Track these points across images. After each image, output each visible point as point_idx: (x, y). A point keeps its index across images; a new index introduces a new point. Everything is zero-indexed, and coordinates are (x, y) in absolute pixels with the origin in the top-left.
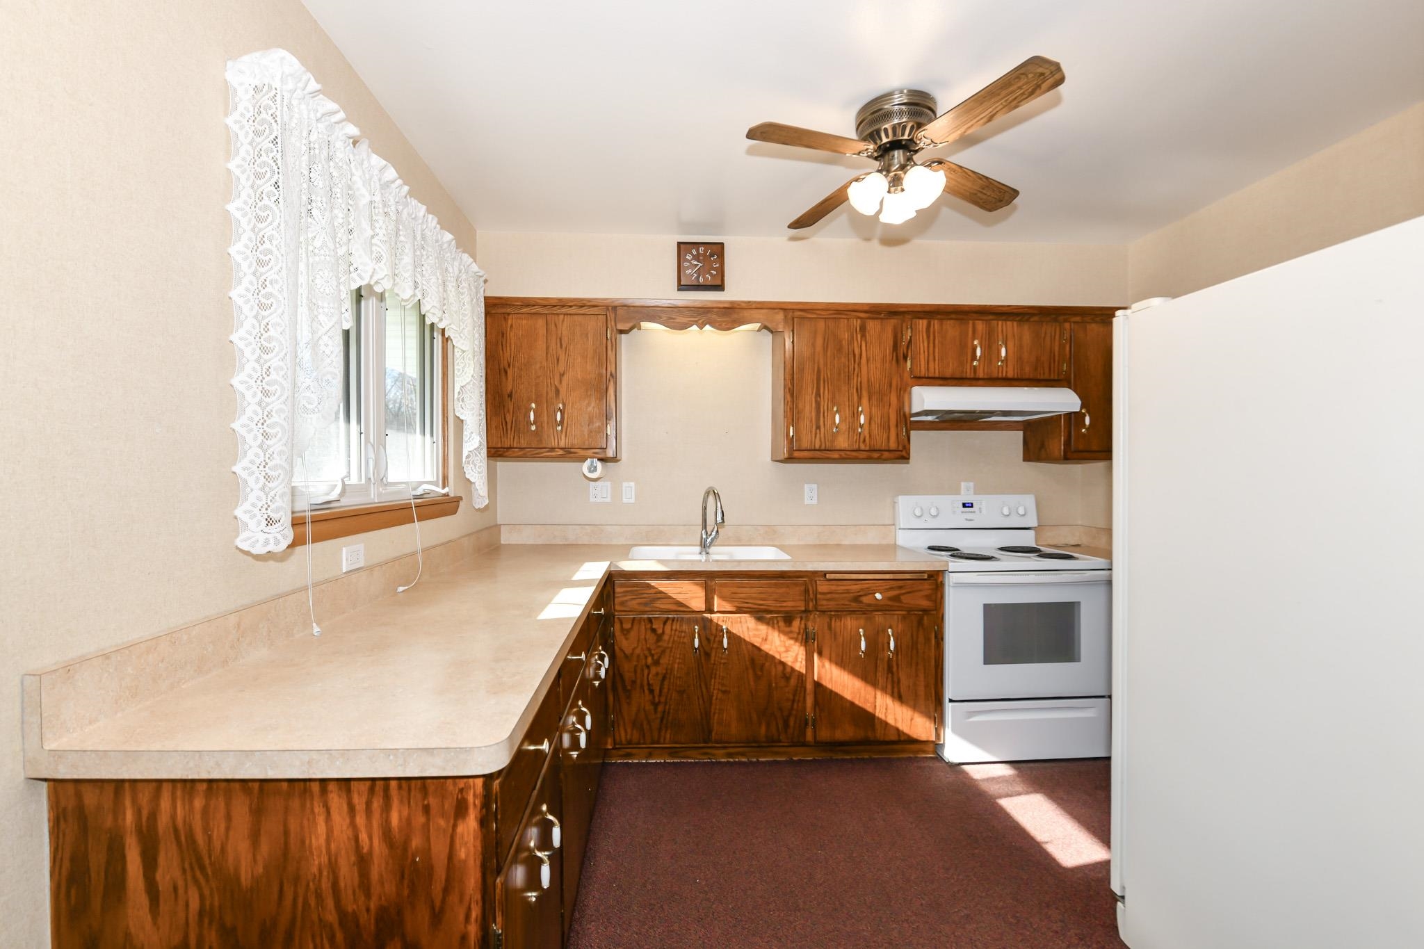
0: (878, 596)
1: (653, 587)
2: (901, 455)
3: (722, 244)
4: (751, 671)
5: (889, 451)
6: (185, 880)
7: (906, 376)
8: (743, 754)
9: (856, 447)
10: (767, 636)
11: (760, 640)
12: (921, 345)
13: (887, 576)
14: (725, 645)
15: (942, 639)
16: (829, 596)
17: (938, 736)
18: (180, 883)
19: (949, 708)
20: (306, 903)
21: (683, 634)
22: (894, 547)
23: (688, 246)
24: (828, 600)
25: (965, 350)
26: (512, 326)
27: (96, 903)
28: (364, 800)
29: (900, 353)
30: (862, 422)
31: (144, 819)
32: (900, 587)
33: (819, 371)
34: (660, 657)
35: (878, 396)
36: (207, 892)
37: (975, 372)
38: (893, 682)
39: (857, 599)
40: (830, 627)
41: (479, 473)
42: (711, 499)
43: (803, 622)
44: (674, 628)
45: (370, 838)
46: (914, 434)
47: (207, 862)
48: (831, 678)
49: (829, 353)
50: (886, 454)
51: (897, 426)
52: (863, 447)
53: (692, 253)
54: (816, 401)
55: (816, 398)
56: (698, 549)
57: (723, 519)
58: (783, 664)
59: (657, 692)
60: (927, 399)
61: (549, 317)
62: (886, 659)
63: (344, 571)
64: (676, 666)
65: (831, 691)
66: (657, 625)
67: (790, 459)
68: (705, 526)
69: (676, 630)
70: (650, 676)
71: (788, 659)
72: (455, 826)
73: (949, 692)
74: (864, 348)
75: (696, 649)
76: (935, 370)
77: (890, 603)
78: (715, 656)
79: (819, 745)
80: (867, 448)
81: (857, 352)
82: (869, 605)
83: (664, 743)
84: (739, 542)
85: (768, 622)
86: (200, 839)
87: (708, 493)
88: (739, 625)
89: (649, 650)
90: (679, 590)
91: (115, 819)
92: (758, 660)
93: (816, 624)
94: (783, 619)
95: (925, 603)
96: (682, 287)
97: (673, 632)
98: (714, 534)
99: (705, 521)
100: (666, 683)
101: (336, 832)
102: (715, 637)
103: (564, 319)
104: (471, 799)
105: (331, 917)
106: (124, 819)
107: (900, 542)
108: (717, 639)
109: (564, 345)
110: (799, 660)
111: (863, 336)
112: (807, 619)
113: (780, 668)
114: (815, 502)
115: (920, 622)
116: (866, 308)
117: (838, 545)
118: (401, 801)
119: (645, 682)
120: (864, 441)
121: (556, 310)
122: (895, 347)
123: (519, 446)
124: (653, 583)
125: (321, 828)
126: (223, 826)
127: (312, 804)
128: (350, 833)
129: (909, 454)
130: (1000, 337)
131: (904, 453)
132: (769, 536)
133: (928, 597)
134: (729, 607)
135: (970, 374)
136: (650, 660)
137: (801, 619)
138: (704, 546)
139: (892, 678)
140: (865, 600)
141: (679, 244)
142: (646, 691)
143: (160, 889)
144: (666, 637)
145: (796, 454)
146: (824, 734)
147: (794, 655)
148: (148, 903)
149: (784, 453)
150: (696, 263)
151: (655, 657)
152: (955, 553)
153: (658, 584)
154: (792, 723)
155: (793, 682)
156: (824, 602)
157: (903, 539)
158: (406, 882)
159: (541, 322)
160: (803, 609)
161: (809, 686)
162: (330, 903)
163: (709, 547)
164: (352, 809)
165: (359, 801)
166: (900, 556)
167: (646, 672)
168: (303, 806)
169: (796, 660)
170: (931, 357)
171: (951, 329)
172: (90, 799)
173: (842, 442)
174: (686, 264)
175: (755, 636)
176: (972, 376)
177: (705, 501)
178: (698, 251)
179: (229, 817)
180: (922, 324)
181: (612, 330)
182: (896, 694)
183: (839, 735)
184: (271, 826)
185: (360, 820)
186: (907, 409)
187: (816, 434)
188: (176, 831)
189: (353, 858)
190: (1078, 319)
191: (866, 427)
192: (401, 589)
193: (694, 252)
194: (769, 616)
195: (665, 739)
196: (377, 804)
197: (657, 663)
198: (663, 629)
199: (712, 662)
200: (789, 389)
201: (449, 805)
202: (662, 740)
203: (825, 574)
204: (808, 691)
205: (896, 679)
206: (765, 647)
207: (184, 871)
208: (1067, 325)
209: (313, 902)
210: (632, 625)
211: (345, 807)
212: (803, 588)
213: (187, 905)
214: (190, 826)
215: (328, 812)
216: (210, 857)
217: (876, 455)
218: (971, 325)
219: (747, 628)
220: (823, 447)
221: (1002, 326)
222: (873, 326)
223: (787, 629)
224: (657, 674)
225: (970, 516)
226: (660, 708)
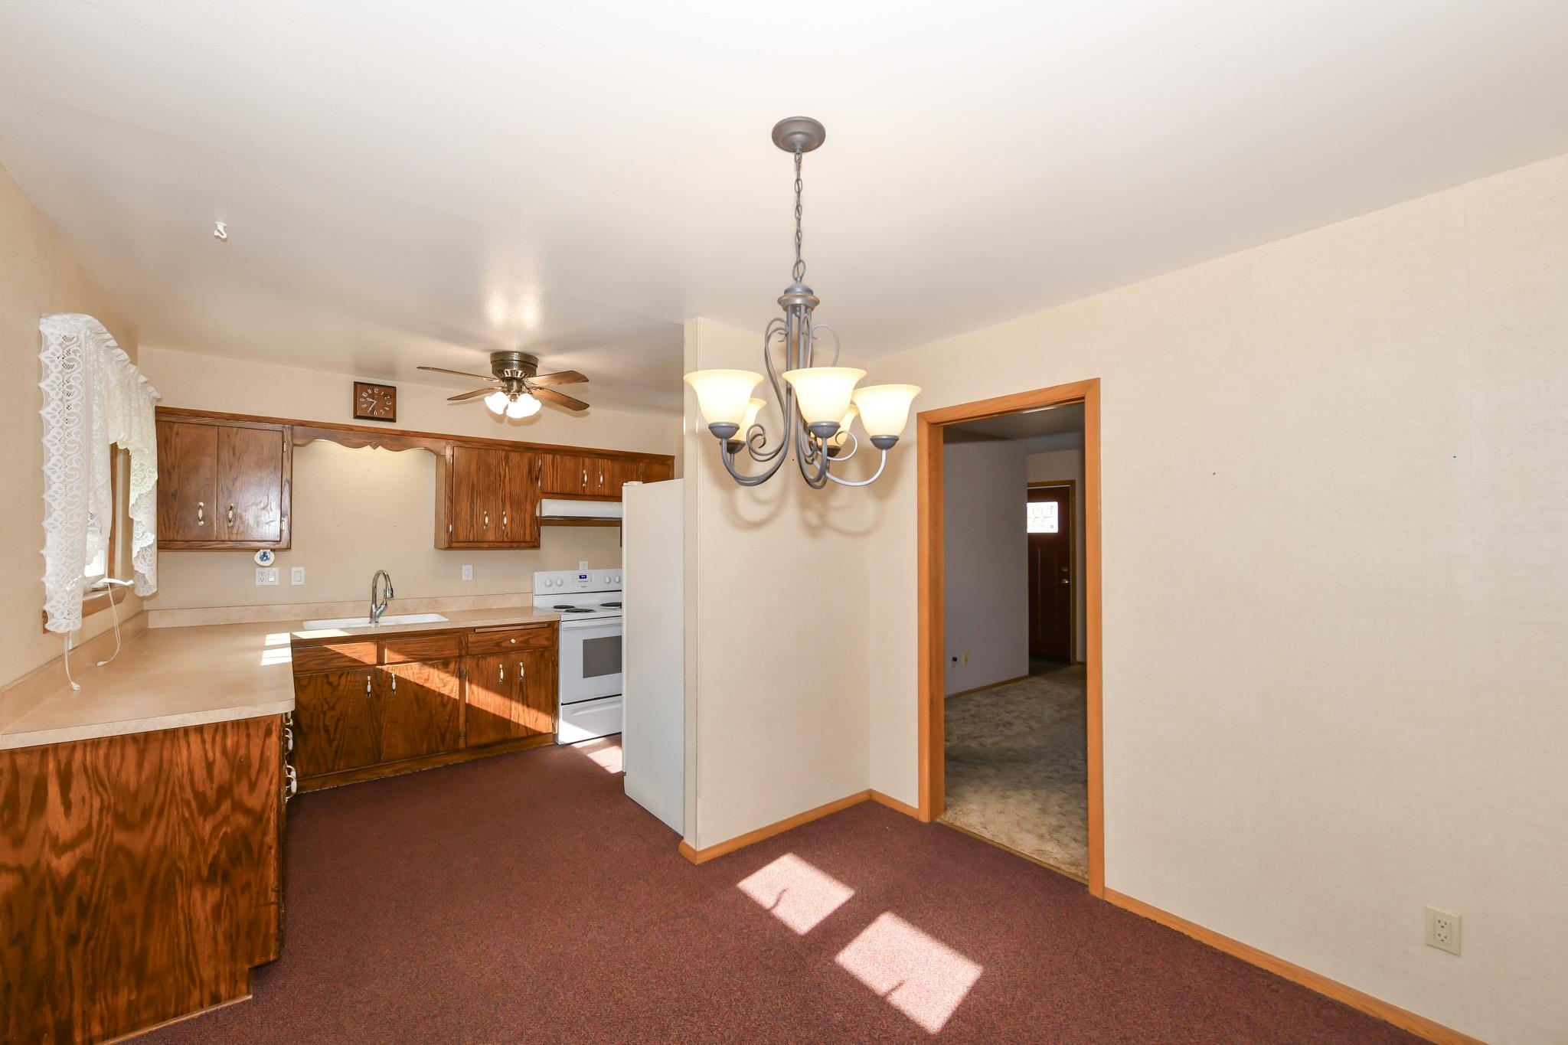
0: (513, 641)
1: (330, 650)
2: (535, 544)
3: (394, 388)
4: (415, 705)
5: (525, 542)
6: (91, 794)
7: (538, 491)
8: (407, 768)
9: (501, 540)
10: (429, 676)
11: (423, 681)
12: (548, 471)
13: (520, 627)
14: (394, 688)
15: (557, 665)
16: (477, 644)
17: (554, 728)
18: (87, 796)
19: (561, 708)
20: (173, 792)
21: (357, 684)
22: (532, 608)
23: (364, 386)
24: (477, 647)
25: (577, 477)
26: (177, 434)
27: (23, 816)
28: (211, 736)
29: (534, 476)
30: (505, 522)
31: (62, 766)
32: (529, 634)
33: (473, 485)
34: (335, 704)
35: (517, 504)
36: (105, 797)
37: (584, 491)
38: (523, 697)
39: (498, 644)
40: (478, 666)
41: (148, 565)
42: (381, 578)
43: (457, 664)
44: (349, 679)
45: (214, 754)
46: (543, 529)
47: (106, 782)
48: (479, 700)
49: (481, 473)
50: (523, 544)
51: (531, 525)
52: (505, 539)
53: (368, 393)
54: (470, 507)
55: (470, 504)
56: (368, 619)
57: (392, 594)
58: (442, 695)
59: (332, 731)
60: (551, 508)
61: (221, 429)
62: (518, 683)
63: (70, 648)
64: (350, 708)
65: (479, 709)
66: (333, 679)
67: (450, 548)
68: (374, 601)
69: (350, 681)
70: (326, 720)
71: (446, 691)
72: (265, 741)
73: (562, 698)
74: (507, 472)
75: (368, 693)
76: (557, 488)
77: (521, 645)
78: (385, 697)
79: (470, 749)
80: (509, 540)
81: (502, 473)
82: (507, 647)
83: (338, 770)
84: (405, 611)
85: (432, 666)
86: (103, 771)
87: (378, 575)
88: (406, 672)
89: (325, 699)
90: (353, 651)
91: (41, 768)
92: (420, 695)
93: (468, 664)
94: (444, 664)
95: (545, 643)
96: (356, 417)
97: (348, 683)
98: (383, 606)
99: (374, 595)
100: (341, 723)
101: (193, 754)
102: (386, 682)
103: (238, 431)
104: (274, 728)
105: (189, 794)
106: (47, 767)
107: (536, 604)
108: (387, 684)
109: (237, 454)
110: (454, 691)
111: (507, 463)
112: (460, 662)
113: (439, 699)
114: (470, 578)
115: (542, 655)
116: (509, 444)
117: (490, 610)
118: (233, 734)
119: (321, 725)
120: (507, 536)
121: (227, 423)
122: (530, 471)
123: (183, 539)
124: (330, 647)
125: (185, 753)
126: (119, 761)
127: (179, 743)
128: (202, 753)
129: (539, 544)
130: (600, 470)
131: (536, 543)
132: (432, 605)
133: (547, 639)
134: (398, 658)
135: (580, 492)
136: (326, 707)
137: (456, 662)
138: (373, 617)
139: (523, 695)
140: (504, 644)
141: (356, 383)
142: (322, 731)
143: (73, 801)
144: (341, 688)
145: (454, 545)
146: (474, 740)
147: (450, 688)
148: (63, 809)
149: (444, 544)
150: (371, 400)
151: (331, 704)
152: (570, 609)
153: (335, 647)
154: (448, 737)
155: (449, 707)
156: (474, 649)
157: (538, 602)
158: (235, 772)
159: (211, 434)
160: (458, 655)
161: (462, 709)
162: (188, 789)
163: (378, 617)
164: (203, 742)
165: (208, 737)
166: (535, 613)
167: (322, 716)
168: (173, 745)
169: (452, 691)
170: (555, 481)
171: (569, 462)
172: (21, 761)
173: (491, 536)
174: (362, 400)
175: (419, 678)
176: (582, 493)
177: (375, 581)
178: (373, 391)
179: (123, 757)
180: (549, 457)
181: (288, 444)
182: (525, 702)
183: (484, 740)
184: (152, 757)
185: (208, 746)
186: (538, 514)
187: (470, 530)
188: (85, 769)
189: (203, 765)
190: (647, 461)
191: (509, 526)
192: (101, 663)
193: (370, 391)
194: (431, 662)
195: (339, 766)
196: (218, 738)
197: (333, 708)
198: (339, 682)
199: (383, 701)
200: (450, 498)
201: (262, 732)
202: (336, 768)
203: (474, 629)
204: (460, 712)
205: (525, 696)
206: (427, 685)
207: (90, 788)
208: (641, 464)
209: (177, 790)
210: (309, 682)
211: (199, 741)
212: (458, 640)
213: (91, 806)
214: (96, 765)
215: (189, 745)
216: (109, 779)
217: (515, 545)
218: (581, 461)
219: (414, 672)
220: (476, 540)
221: (600, 462)
222: (514, 457)
223: (446, 670)
224: (332, 717)
225: (583, 584)
226: (335, 743)
